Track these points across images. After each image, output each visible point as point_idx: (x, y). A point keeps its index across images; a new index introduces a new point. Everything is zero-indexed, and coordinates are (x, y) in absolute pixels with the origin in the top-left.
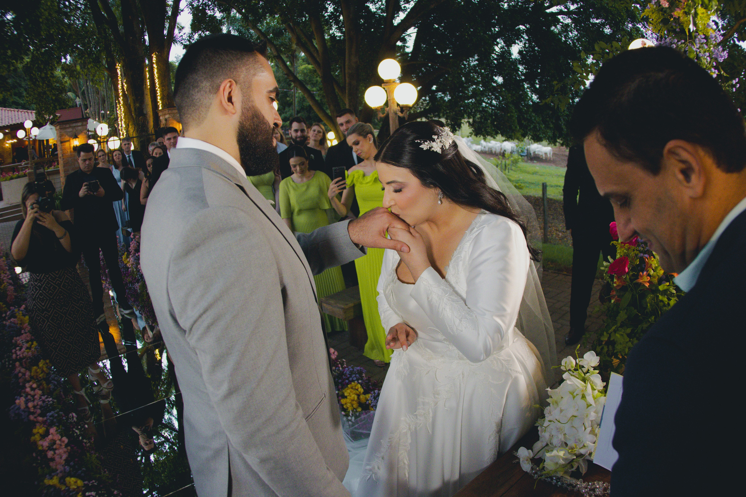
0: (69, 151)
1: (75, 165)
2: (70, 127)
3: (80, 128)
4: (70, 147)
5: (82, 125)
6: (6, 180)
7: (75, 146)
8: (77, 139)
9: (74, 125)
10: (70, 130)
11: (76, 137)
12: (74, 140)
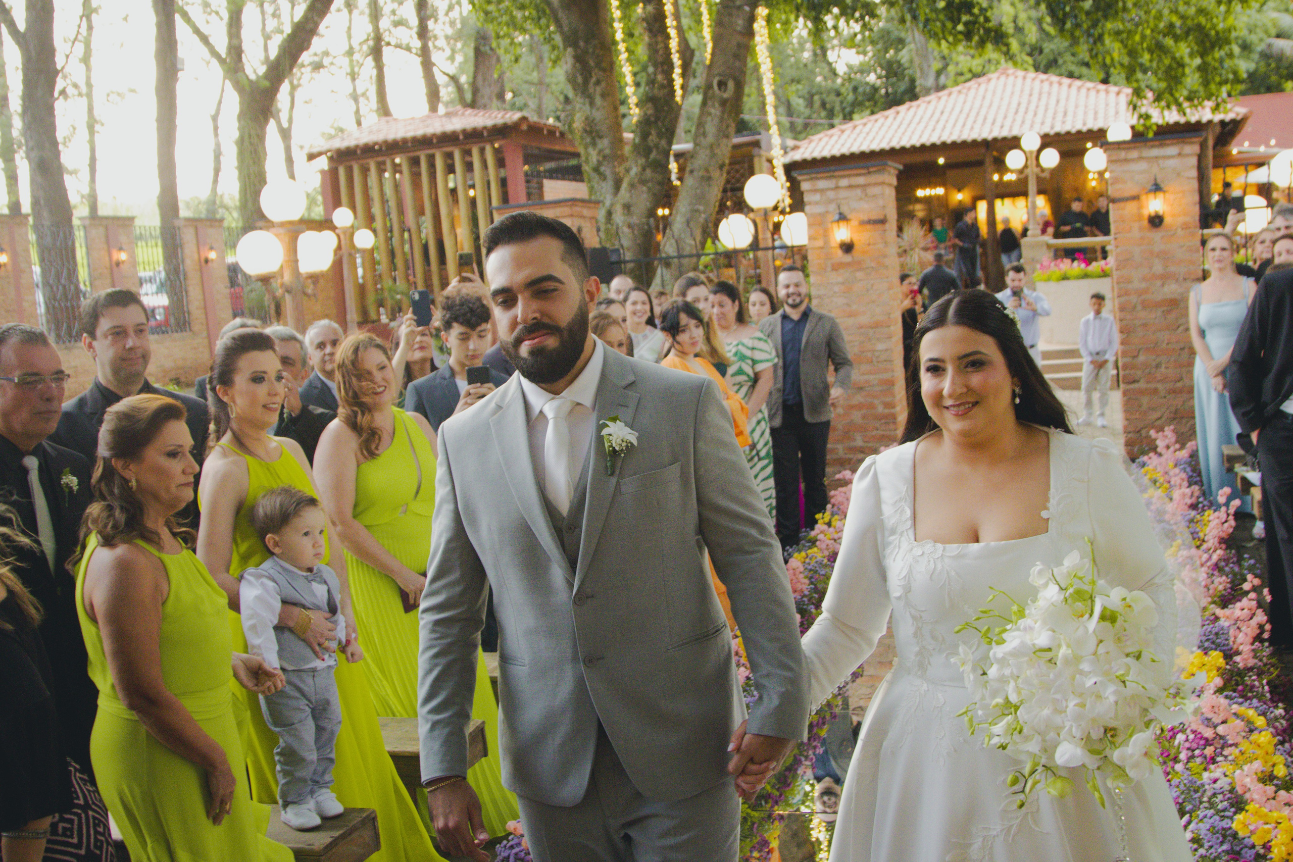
0: (1136, 226)
1: (1151, 268)
2: (1141, 158)
3: (1171, 163)
4: (1140, 216)
5: (1180, 155)
6: (1048, 280)
7: (1153, 214)
8: (1160, 195)
9: (1155, 152)
10: (1142, 166)
11: (1157, 188)
12: (1151, 196)
